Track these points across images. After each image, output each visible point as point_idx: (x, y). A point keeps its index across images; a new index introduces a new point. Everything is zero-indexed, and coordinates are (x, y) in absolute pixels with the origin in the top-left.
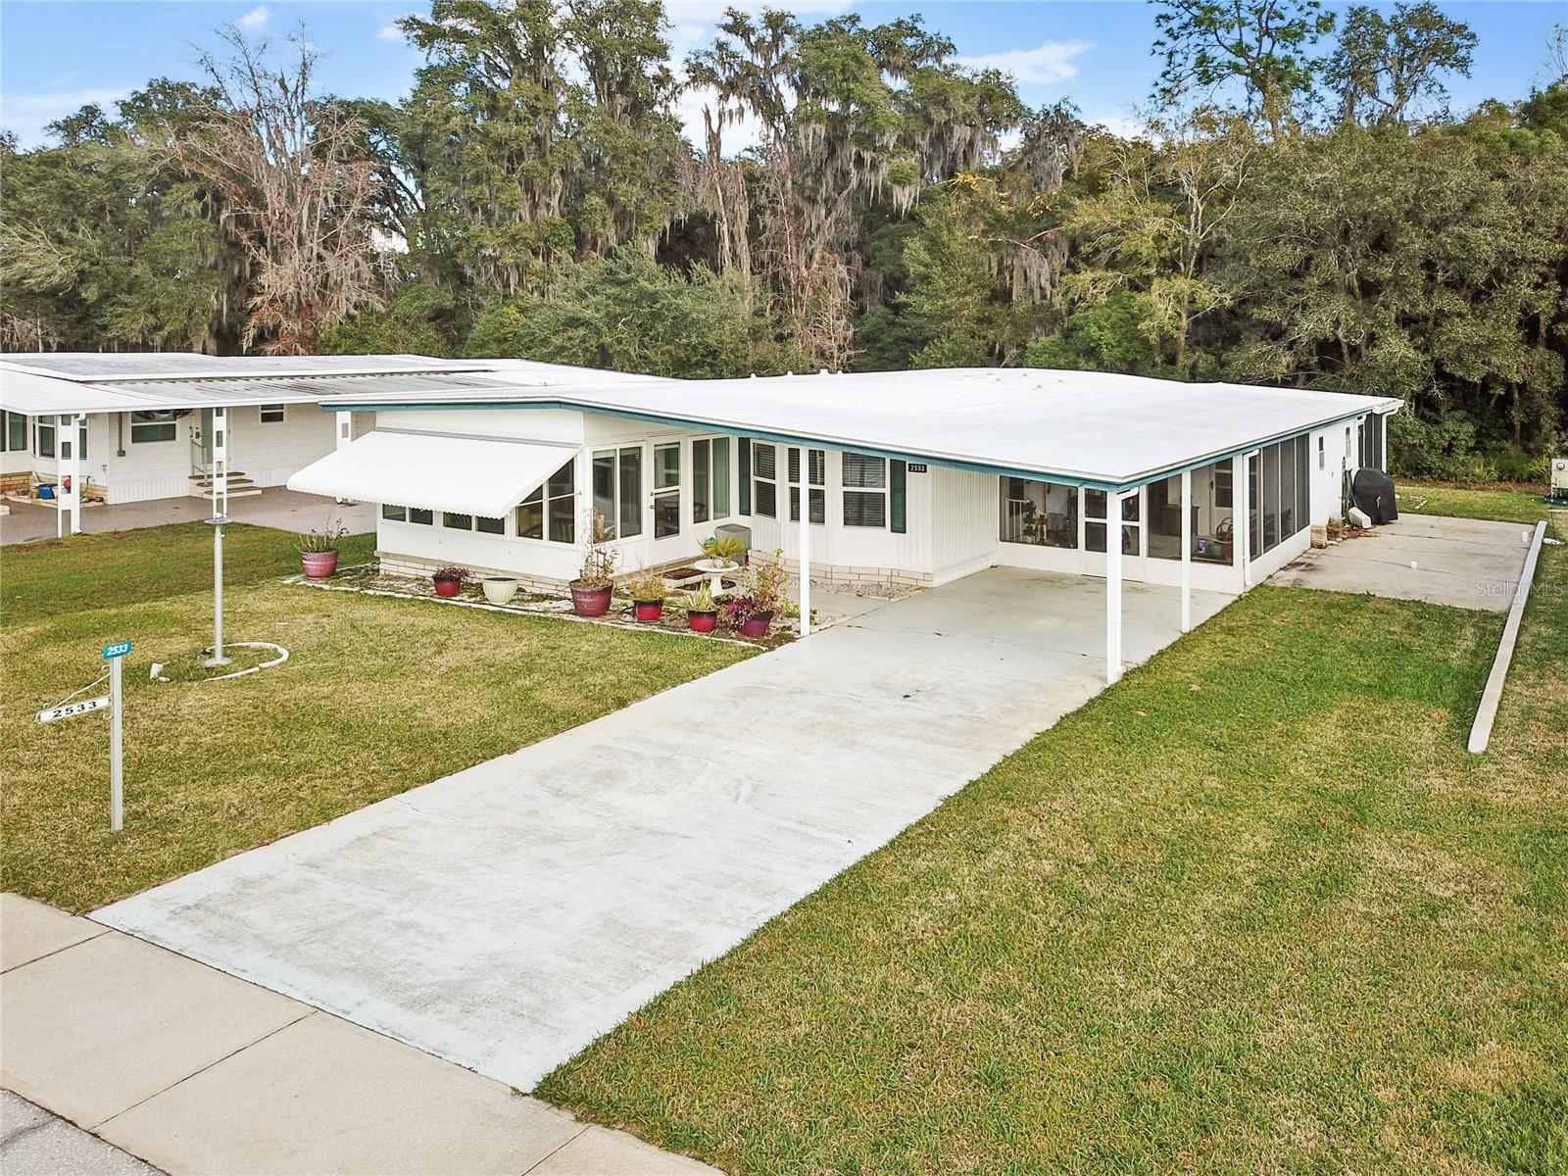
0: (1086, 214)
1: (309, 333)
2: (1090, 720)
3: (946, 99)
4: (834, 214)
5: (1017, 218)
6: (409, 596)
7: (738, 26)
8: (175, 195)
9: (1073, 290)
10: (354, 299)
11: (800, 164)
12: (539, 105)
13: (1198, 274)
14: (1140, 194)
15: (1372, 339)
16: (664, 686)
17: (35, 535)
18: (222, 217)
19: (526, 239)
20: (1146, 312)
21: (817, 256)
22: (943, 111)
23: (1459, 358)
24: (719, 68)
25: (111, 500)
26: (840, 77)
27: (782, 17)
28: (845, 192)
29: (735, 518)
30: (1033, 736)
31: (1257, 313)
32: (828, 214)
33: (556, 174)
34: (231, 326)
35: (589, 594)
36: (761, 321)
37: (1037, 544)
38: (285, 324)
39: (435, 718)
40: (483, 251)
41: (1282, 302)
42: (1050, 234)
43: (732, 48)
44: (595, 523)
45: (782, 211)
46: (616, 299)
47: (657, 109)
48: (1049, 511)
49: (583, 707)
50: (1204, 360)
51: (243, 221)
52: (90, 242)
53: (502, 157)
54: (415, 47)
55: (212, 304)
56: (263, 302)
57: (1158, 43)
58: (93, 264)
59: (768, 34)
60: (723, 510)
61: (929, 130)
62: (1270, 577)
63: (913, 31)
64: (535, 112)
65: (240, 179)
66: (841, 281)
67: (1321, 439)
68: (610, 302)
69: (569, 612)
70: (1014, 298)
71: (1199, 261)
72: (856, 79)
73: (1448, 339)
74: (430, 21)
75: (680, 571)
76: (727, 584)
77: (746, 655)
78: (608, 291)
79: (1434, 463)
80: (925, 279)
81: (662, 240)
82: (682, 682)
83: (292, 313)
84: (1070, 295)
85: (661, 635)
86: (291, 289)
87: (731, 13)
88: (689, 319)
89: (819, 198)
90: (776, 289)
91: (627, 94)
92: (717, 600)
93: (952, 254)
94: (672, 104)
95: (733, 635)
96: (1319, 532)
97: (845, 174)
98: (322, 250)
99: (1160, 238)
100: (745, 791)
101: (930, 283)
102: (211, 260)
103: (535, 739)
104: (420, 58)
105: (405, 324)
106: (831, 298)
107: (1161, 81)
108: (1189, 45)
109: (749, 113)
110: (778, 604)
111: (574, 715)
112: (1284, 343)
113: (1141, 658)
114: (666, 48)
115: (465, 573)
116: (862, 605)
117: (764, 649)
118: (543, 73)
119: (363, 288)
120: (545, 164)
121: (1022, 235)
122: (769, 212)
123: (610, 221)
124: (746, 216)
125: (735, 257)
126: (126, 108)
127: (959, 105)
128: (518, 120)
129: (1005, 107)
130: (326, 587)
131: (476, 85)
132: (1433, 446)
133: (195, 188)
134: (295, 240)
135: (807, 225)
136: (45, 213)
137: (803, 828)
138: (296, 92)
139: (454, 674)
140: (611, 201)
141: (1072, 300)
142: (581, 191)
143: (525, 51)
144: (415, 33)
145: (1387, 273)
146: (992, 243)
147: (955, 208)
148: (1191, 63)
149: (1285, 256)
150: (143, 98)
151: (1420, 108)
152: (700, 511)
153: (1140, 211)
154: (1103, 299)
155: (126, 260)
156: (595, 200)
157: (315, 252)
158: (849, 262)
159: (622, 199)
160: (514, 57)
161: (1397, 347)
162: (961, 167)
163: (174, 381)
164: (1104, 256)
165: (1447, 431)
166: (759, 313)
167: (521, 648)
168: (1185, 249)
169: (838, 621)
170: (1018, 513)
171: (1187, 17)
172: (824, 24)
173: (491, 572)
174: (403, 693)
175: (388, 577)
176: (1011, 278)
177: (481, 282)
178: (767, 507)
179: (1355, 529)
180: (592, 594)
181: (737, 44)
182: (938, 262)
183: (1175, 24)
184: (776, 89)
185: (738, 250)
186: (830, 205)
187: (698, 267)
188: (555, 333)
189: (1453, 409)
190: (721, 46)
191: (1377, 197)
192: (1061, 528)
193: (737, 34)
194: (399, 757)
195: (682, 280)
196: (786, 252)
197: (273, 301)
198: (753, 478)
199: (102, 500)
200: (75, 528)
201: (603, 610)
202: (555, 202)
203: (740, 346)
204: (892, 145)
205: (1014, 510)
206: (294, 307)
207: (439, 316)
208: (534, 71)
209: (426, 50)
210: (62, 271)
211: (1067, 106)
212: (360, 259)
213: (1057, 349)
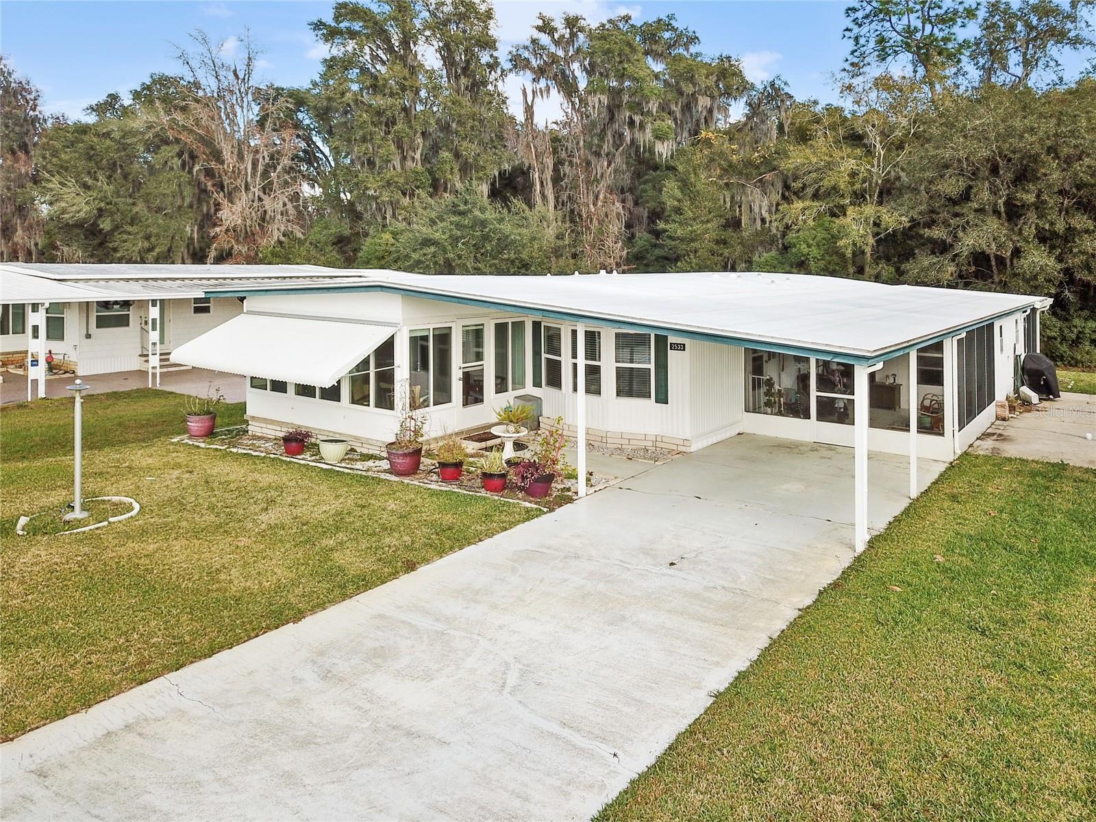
0: (797, 158)
1: (252, 254)
2: (848, 595)
3: (693, 76)
4: (613, 165)
5: (744, 165)
6: (263, 454)
7: (546, 27)
8: (163, 154)
9: (787, 217)
10: (283, 229)
11: (589, 128)
12: (406, 83)
13: (880, 203)
14: (837, 142)
15: (1017, 252)
16: (451, 548)
17: (13, 399)
18: (195, 170)
19: (397, 182)
20: (842, 232)
21: (601, 196)
22: (690, 85)
23: (1087, 267)
24: (533, 57)
25: (80, 373)
26: (618, 59)
27: (577, 19)
28: (621, 148)
29: (530, 389)
30: (796, 613)
31: (927, 232)
32: (609, 165)
33: (418, 135)
34: (201, 249)
35: (401, 455)
36: (560, 243)
37: (776, 414)
38: (236, 246)
39: (236, 581)
40: (368, 192)
41: (946, 223)
42: (768, 177)
43: (541, 43)
44: (412, 392)
45: (576, 163)
46: (458, 226)
47: (490, 87)
48: (783, 385)
49: (373, 571)
50: (887, 270)
51: (209, 173)
52: (105, 187)
53: (381, 123)
54: (321, 42)
55: (187, 232)
56: (221, 231)
57: (847, 30)
58: (108, 204)
59: (567, 33)
60: (519, 383)
61: (680, 100)
62: (971, 446)
63: (669, 27)
64: (403, 89)
65: (207, 141)
66: (618, 214)
67: (1001, 327)
68: (453, 227)
69: (385, 471)
70: (743, 225)
71: (881, 194)
72: (629, 61)
73: (1080, 252)
74: (333, 24)
75: (482, 435)
76: (519, 446)
77: (529, 516)
78: (452, 219)
79: (1065, 352)
80: (678, 211)
81: (493, 184)
82: (469, 544)
83: (241, 239)
84: (785, 221)
85: (458, 495)
86: (240, 221)
87: (541, 17)
88: (509, 240)
89: (602, 152)
90: (572, 221)
91: (468, 76)
92: (509, 462)
93: (697, 191)
94: (500, 84)
95: (520, 495)
96: (1003, 406)
97: (621, 136)
98: (262, 194)
99: (853, 174)
100: (512, 679)
101: (681, 214)
102: (188, 201)
103: (322, 606)
104: (324, 50)
105: (316, 247)
106: (611, 227)
107: (850, 58)
108: (870, 31)
109: (554, 91)
110: (558, 467)
111: (363, 580)
112: (949, 256)
113: (881, 525)
114: (495, 41)
115: (307, 435)
116: (633, 468)
117: (545, 510)
118: (409, 61)
119: (289, 221)
120: (411, 127)
121: (748, 177)
122: (567, 163)
123: (456, 170)
124: (551, 166)
125: (544, 196)
126: (136, 95)
127: (703, 82)
128: (392, 95)
129: (735, 82)
130: (202, 445)
131: (364, 70)
132: (1064, 339)
133: (177, 149)
134: (243, 186)
135: (594, 171)
136: (76, 167)
137: (566, 733)
138: (244, 79)
139: (271, 534)
140: (457, 155)
141: (787, 224)
142: (435, 148)
143: (397, 44)
144: (321, 32)
145: (1031, 198)
146: (726, 184)
147: (700, 157)
148: (872, 44)
149: (951, 186)
150: (148, 88)
151: (1040, 80)
152: (501, 384)
153: (837, 154)
154: (811, 223)
155: (130, 201)
156: (446, 154)
157: (257, 195)
158: (623, 201)
159: (464, 153)
160: (390, 49)
161: (1038, 259)
162: (703, 126)
163: (128, 280)
164: (810, 191)
165: (1076, 327)
166: (560, 237)
167: (336, 505)
168: (870, 185)
169: (611, 483)
170: (759, 387)
171: (869, 8)
172: (605, 22)
173: (331, 434)
174: (217, 552)
175: (255, 437)
176: (740, 211)
177: (367, 216)
178: (555, 380)
179: (1026, 404)
180: (405, 455)
181: (545, 39)
182: (687, 198)
183: (860, 14)
184: (573, 73)
185: (546, 192)
186: (610, 158)
187: (515, 201)
188: (414, 251)
189: (1081, 309)
190: (534, 41)
191: (1026, 135)
192: (793, 401)
193: (545, 33)
194: (185, 628)
195: (505, 211)
196: (579, 194)
197: (227, 230)
198: (544, 356)
199: (74, 372)
200: (42, 393)
201: (413, 469)
202: (418, 156)
203: (545, 261)
204: (655, 110)
205: (756, 385)
206: (243, 235)
207: (341, 241)
208: (403, 59)
209: (329, 45)
210: (87, 208)
211: (779, 82)
212: (286, 200)
213: (776, 262)
